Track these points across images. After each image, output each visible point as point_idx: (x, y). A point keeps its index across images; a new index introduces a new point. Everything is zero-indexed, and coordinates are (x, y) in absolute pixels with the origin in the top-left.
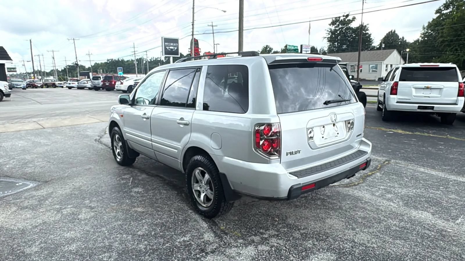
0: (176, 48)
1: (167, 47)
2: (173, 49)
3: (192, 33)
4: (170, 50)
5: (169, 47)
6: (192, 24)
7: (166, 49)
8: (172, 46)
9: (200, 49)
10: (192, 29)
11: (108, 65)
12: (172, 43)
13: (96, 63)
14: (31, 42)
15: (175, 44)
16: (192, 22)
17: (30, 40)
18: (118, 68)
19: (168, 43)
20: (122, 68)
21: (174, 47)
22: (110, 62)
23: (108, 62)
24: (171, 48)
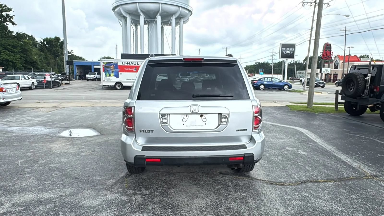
0: (292, 52)
1: (283, 52)
2: (289, 53)
3: (309, 38)
4: (286, 54)
5: (286, 51)
6: (310, 30)
7: (282, 53)
8: (288, 51)
9: (332, 52)
10: (310, 35)
11: (255, 67)
12: (288, 48)
13: (247, 66)
14: (199, 51)
15: (291, 49)
16: (311, 28)
17: (199, 50)
18: (260, 69)
19: (285, 48)
20: (263, 69)
21: (290, 51)
22: (257, 64)
23: (256, 64)
24: (287, 52)
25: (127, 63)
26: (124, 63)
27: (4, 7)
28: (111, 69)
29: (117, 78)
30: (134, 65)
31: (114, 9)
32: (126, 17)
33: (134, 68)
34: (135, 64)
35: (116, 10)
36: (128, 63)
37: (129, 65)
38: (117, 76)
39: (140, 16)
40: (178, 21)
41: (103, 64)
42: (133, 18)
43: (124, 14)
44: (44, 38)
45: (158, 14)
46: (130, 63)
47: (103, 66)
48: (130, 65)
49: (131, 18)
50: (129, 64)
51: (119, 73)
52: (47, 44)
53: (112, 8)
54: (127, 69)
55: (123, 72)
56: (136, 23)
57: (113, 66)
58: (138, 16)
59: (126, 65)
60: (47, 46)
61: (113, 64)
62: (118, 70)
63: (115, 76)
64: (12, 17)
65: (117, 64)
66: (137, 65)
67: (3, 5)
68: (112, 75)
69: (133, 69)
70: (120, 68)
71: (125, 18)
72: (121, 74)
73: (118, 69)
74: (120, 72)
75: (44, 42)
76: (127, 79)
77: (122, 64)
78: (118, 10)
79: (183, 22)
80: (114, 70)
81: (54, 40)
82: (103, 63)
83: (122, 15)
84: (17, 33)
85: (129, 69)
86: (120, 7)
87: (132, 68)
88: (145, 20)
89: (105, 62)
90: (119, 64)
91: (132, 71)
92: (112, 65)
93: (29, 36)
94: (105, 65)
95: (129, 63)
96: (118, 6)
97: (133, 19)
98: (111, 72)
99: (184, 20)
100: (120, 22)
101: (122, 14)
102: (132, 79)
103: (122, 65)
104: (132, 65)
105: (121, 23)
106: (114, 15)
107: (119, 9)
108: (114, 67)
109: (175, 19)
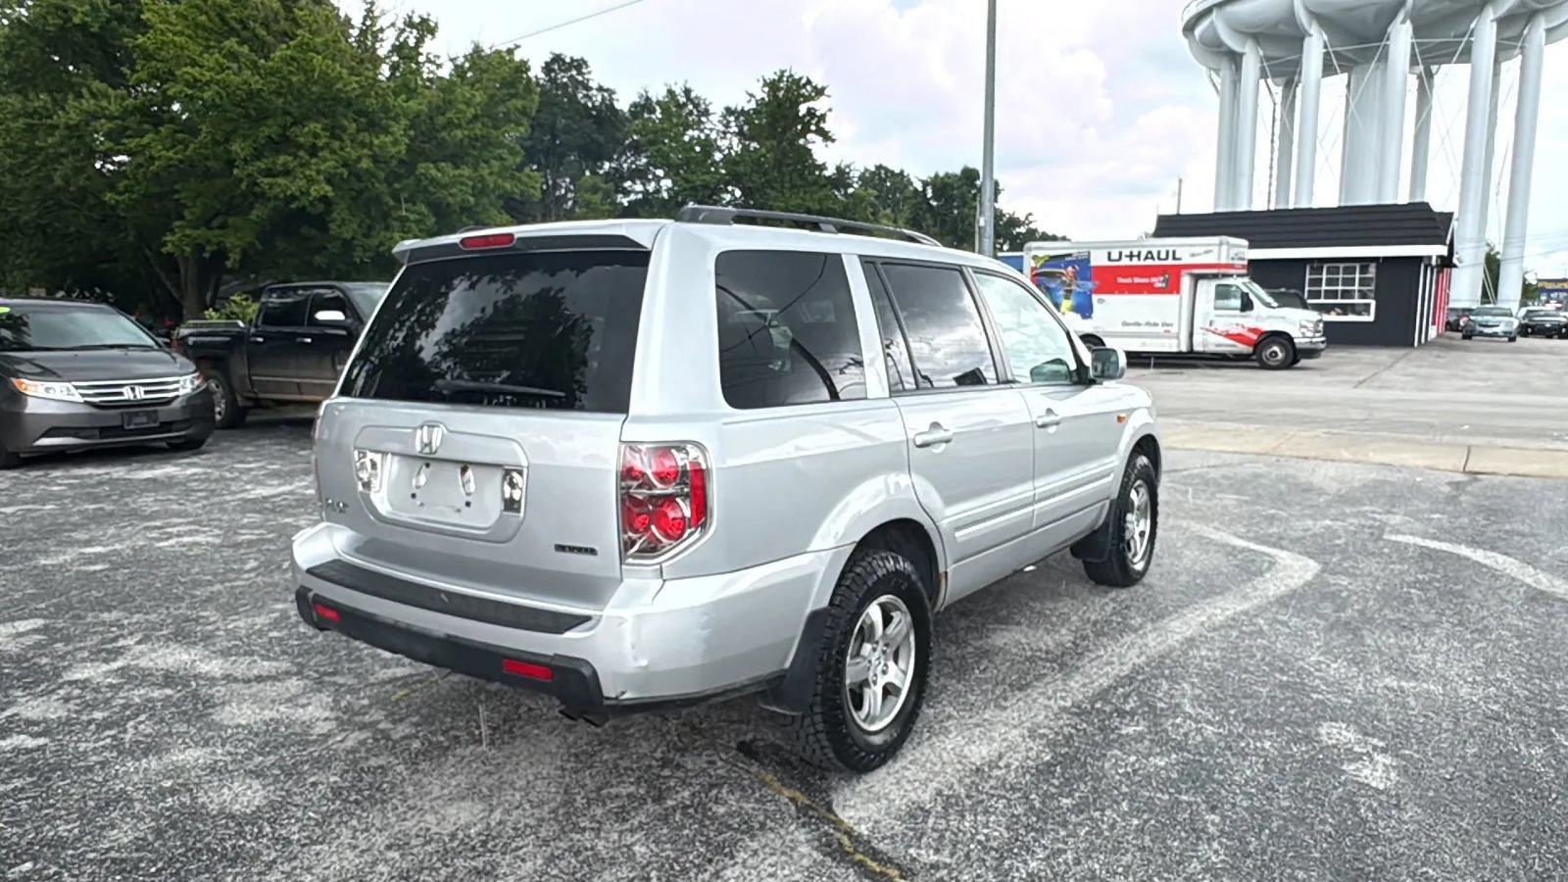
25: (1131, 256)
26: (1115, 256)
27: (804, 86)
28: (1064, 283)
29: (1084, 317)
30: (1157, 262)
31: (1189, 29)
32: (1241, 55)
33: (1156, 276)
34: (1163, 256)
35: (1198, 31)
36: (1135, 253)
37: (1135, 262)
38: (1085, 310)
39: (1307, 40)
40: (1511, 32)
41: (1033, 264)
42: (1272, 53)
43: (1231, 42)
44: (925, 178)
45: (1401, 16)
46: (1143, 256)
47: (1033, 269)
48: (1142, 263)
49: (1261, 53)
50: (1135, 259)
51: (1095, 298)
52: (935, 197)
53: (1181, 26)
54: (1128, 280)
55: (1111, 292)
56: (1286, 71)
57: (1070, 269)
58: (1297, 39)
59: (1125, 262)
60: (934, 203)
61: (1072, 263)
62: (1090, 285)
63: (1076, 309)
64: (822, 118)
65: (1088, 260)
66: (1170, 262)
67: (803, 81)
68: (1066, 304)
69: (1154, 280)
70: (1096, 278)
71: (1235, 58)
72: (1101, 301)
73: (1089, 280)
74: (1099, 291)
75: (924, 190)
76: (1125, 324)
77: (1110, 259)
78: (1205, 31)
79: (1549, 31)
80: (1073, 287)
81: (960, 179)
82: (1035, 257)
83: (1223, 49)
84: (838, 168)
85: (1137, 280)
86: (1214, 16)
87: (1149, 277)
88: (1327, 55)
89: (1041, 254)
90: (1093, 263)
91: (1150, 289)
92: (1066, 268)
93: (892, 172)
94: (1042, 266)
95: (1139, 256)
96: (1208, 11)
97: (1268, 59)
98: (1062, 293)
99: (1551, 25)
100: (1214, 75)
101: (1221, 44)
102: (1148, 324)
103: (1108, 263)
104: (1149, 262)
105: (1217, 80)
106: (1189, 52)
107: (1212, 23)
108: (1076, 275)
109: (1495, 25)
